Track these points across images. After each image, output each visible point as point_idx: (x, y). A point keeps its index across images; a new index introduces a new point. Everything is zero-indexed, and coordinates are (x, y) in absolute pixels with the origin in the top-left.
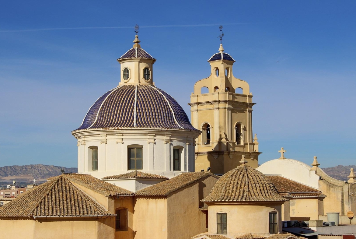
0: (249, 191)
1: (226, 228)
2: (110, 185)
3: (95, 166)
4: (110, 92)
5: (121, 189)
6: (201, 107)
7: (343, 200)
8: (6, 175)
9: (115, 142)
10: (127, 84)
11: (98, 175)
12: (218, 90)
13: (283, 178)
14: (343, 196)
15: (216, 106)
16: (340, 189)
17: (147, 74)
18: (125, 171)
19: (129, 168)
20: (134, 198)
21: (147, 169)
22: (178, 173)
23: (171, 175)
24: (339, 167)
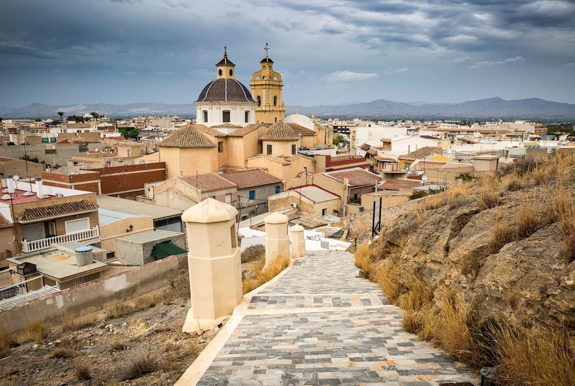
0: (283, 135)
1: (271, 152)
2: (215, 131)
3: (206, 120)
4: (212, 82)
5: (220, 133)
6: (256, 87)
7: (325, 137)
8: (133, 109)
9: (216, 108)
10: (221, 78)
11: (208, 125)
12: (265, 79)
13: (297, 124)
14: (326, 134)
15: (264, 87)
16: (324, 130)
17: (231, 73)
18: (222, 123)
19: (224, 122)
20: (227, 137)
21: (232, 122)
22: (247, 124)
23: (244, 125)
24: (321, 106)
